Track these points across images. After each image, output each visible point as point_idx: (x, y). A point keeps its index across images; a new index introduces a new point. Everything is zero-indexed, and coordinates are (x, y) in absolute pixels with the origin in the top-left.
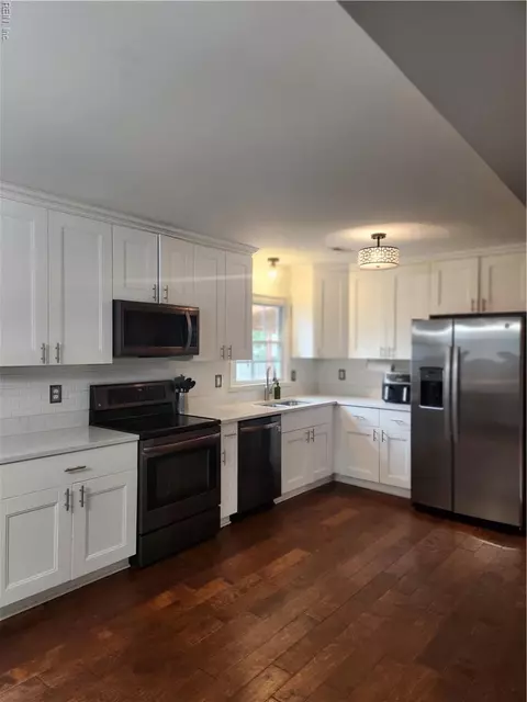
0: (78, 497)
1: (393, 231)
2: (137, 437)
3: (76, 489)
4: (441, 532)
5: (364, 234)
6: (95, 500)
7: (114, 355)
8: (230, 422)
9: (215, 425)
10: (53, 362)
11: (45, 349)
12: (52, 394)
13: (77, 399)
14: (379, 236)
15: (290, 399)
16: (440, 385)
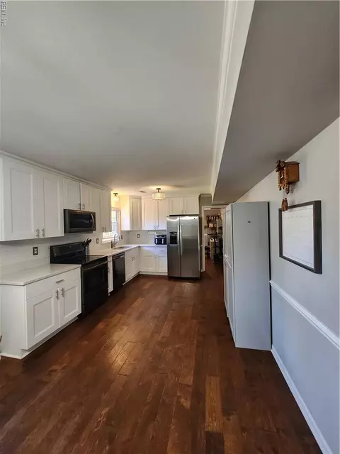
0: (60, 293)
1: (163, 188)
2: (80, 265)
3: (59, 290)
4: (178, 284)
5: (154, 188)
6: (67, 294)
7: (65, 232)
8: (110, 256)
9: (106, 258)
10: (41, 237)
11: (38, 231)
12: (34, 251)
13: (44, 253)
14: (159, 189)
15: (123, 246)
16: (176, 237)
